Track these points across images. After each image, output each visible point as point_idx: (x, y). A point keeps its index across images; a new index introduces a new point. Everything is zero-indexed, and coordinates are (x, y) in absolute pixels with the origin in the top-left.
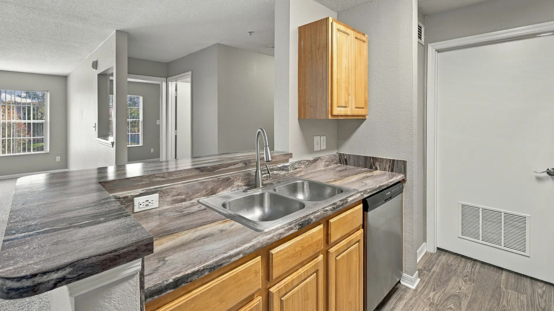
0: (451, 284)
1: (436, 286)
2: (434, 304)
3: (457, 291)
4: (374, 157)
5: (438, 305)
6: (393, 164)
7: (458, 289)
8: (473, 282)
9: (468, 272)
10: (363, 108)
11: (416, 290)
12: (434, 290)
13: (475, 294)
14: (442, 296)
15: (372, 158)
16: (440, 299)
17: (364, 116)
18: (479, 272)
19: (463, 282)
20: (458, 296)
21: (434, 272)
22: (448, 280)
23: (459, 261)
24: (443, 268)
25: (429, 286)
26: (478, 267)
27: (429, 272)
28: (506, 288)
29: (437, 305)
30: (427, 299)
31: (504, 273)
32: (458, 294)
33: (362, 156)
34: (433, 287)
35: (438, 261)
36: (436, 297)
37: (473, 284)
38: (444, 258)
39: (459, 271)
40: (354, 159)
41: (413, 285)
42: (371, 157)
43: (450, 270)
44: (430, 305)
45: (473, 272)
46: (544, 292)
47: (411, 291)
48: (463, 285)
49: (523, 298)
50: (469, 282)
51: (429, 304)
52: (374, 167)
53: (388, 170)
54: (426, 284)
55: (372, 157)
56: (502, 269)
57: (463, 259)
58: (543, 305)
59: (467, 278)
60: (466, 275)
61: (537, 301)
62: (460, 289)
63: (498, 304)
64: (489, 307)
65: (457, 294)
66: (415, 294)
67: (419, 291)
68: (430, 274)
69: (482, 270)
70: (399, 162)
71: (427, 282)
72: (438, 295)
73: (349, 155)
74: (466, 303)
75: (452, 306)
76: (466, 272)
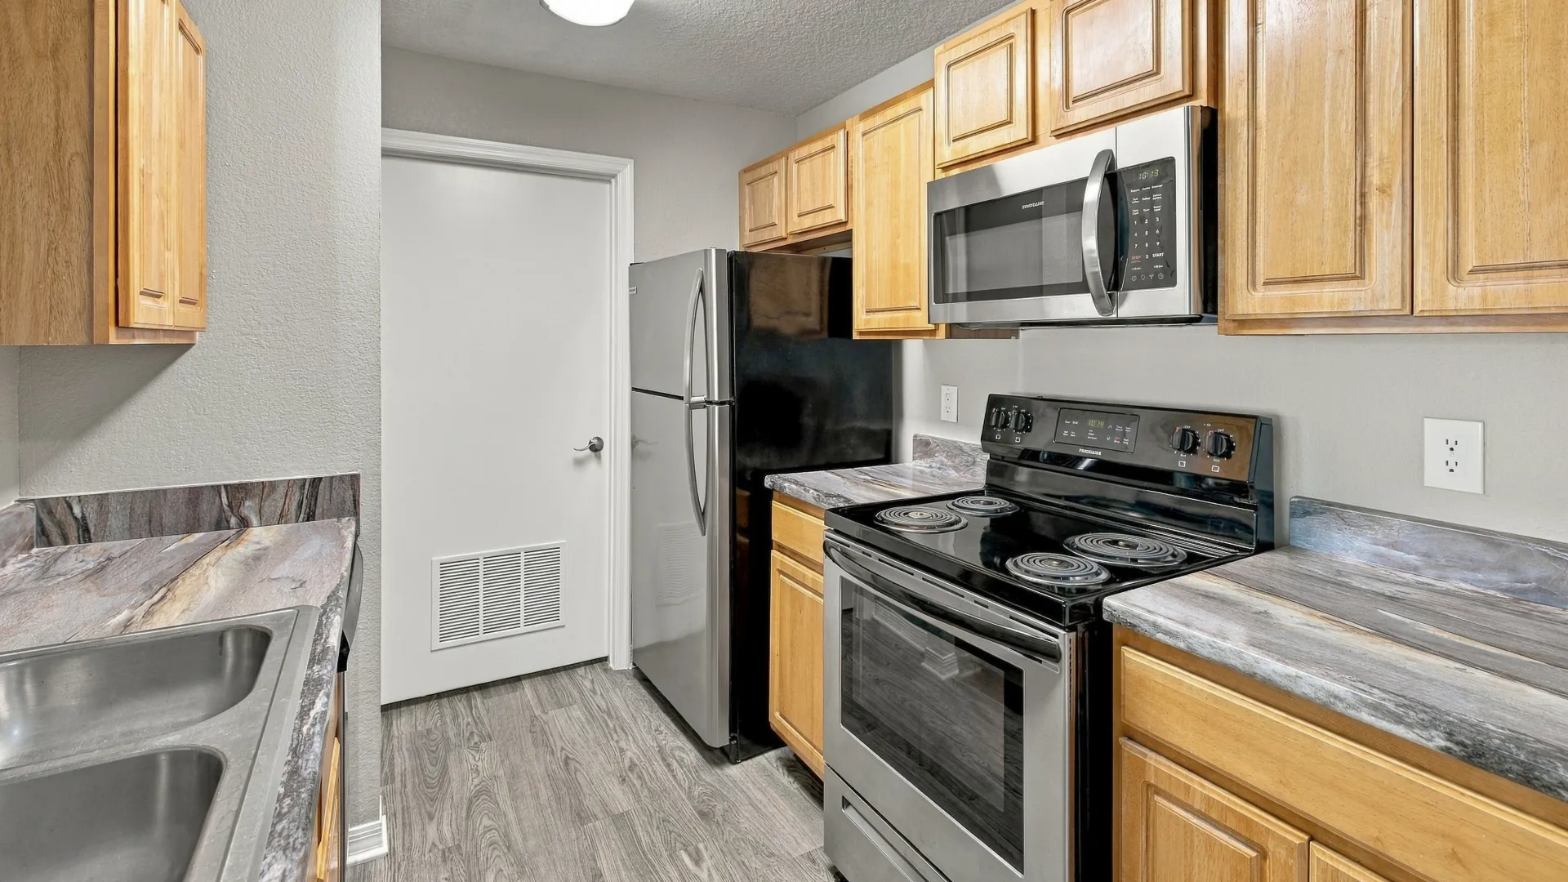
0: (454, 773)
1: (427, 805)
2: (449, 849)
3: (476, 781)
4: (230, 485)
5: (459, 845)
6: (314, 496)
7: (475, 775)
8: (491, 740)
9: (468, 724)
10: (194, 304)
11: (392, 852)
12: (431, 818)
13: (507, 763)
14: (454, 816)
15: (223, 490)
16: (454, 826)
17: (190, 333)
18: (488, 711)
19: (473, 752)
20: (483, 792)
21: (403, 775)
22: (445, 769)
23: (438, 711)
24: (416, 753)
25: (415, 817)
26: (479, 700)
27: (393, 781)
28: (544, 712)
29: (459, 847)
30: (430, 851)
31: (526, 683)
32: (480, 786)
33: (175, 489)
34: (423, 811)
35: (395, 742)
36: (446, 829)
37: (493, 743)
38: (403, 724)
39: (451, 734)
40: (132, 509)
41: (380, 844)
42: (219, 487)
43: (433, 743)
44: (444, 861)
45: (478, 718)
46: (592, 682)
47: (383, 865)
48: (477, 759)
49: (577, 712)
50: (483, 745)
51: (440, 859)
52: (233, 521)
53: (294, 517)
54: (403, 818)
55: (226, 486)
56: (518, 679)
57: (445, 701)
58: (603, 705)
59: (476, 739)
60: (468, 734)
61: (594, 705)
62: (477, 771)
63: (553, 753)
64: (543, 769)
65: (478, 788)
66: (394, 863)
67: (399, 850)
68: (398, 785)
69: (490, 702)
70: (335, 484)
71: (403, 808)
72: (445, 821)
73: (102, 499)
74: (504, 790)
75: (486, 822)
76: (465, 727)
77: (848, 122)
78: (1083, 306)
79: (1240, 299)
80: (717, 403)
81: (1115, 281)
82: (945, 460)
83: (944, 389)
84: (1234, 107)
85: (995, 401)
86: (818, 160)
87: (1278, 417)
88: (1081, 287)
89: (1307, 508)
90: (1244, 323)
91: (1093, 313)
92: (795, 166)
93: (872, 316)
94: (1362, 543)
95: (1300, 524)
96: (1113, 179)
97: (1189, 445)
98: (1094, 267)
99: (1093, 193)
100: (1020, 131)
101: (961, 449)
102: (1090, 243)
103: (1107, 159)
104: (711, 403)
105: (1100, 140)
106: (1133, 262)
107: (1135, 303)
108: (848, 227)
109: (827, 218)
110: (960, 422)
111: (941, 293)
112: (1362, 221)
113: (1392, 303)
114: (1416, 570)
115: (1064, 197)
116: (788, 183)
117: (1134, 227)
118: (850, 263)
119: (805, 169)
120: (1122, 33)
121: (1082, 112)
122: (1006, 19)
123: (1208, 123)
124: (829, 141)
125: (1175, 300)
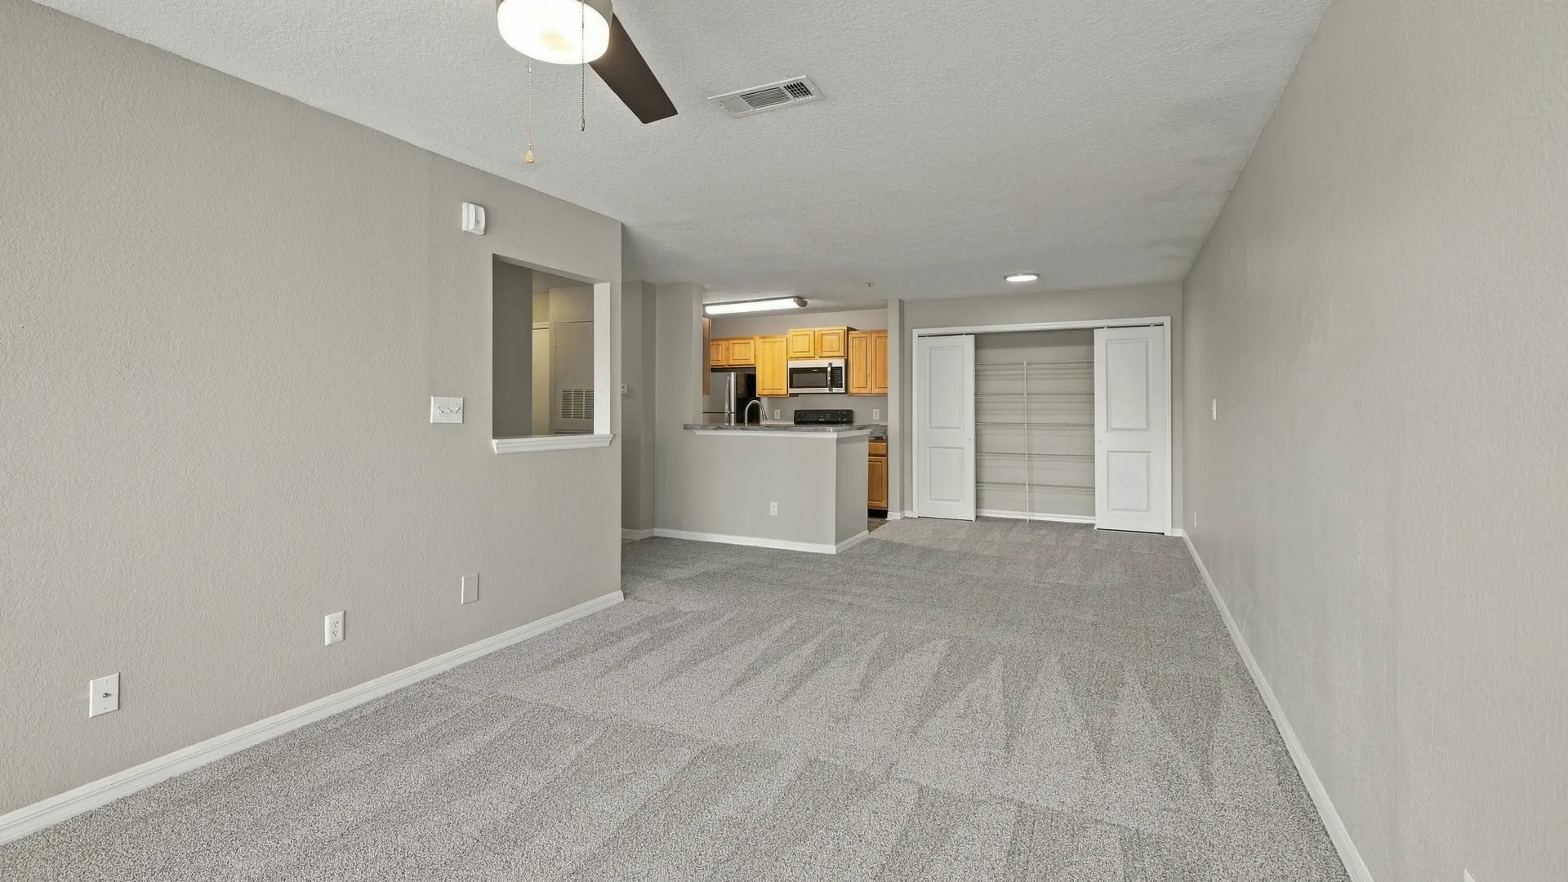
77: (755, 338)
78: (827, 390)
79: (852, 390)
80: (733, 413)
81: (832, 386)
83: (776, 411)
84: (850, 360)
85: (798, 410)
86: (744, 345)
87: (854, 411)
88: (826, 387)
89: (859, 424)
90: (852, 394)
91: (828, 392)
92: (732, 345)
93: (763, 390)
96: (832, 368)
98: (829, 383)
99: (829, 369)
100: (811, 355)
102: (829, 378)
103: (830, 364)
104: (731, 413)
105: (830, 361)
106: (835, 383)
107: (835, 390)
108: (754, 366)
109: (746, 362)
110: (782, 418)
111: (790, 386)
112: (867, 380)
113: (872, 392)
115: (823, 370)
116: (728, 349)
117: (835, 377)
118: (754, 376)
119: (737, 346)
120: (834, 342)
121: (825, 354)
122: (810, 331)
123: (847, 362)
124: (747, 341)
125: (842, 390)
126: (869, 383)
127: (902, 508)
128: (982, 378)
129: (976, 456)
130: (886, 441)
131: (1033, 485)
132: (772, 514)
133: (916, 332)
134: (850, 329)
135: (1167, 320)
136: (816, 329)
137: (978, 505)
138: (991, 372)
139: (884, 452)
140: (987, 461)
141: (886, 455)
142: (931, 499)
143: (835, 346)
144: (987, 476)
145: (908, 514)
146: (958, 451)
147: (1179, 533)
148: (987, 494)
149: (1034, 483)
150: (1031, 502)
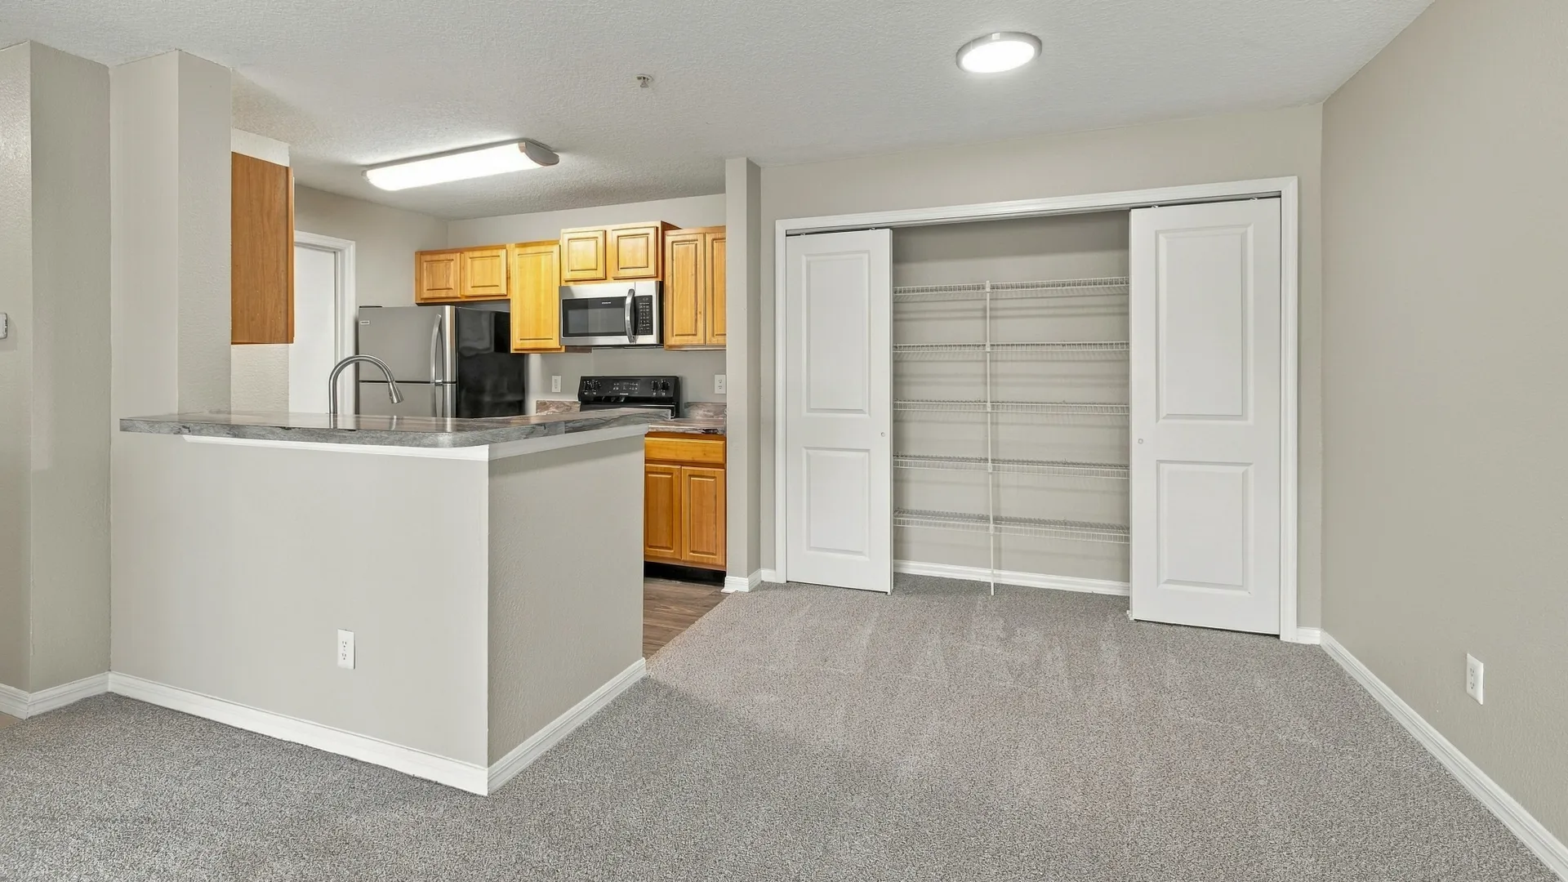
77: (507, 246)
78: (624, 340)
79: (671, 340)
80: (449, 383)
81: (636, 332)
82: (554, 410)
83: (554, 378)
84: (668, 282)
85: (584, 379)
86: (489, 260)
87: (682, 378)
88: (624, 334)
89: (689, 405)
90: (671, 347)
91: (628, 342)
92: (469, 260)
93: (522, 341)
94: (701, 412)
95: (686, 410)
96: (634, 299)
97: (656, 387)
98: (628, 326)
99: (629, 301)
100: (600, 275)
101: (564, 404)
102: (628, 318)
103: (632, 291)
104: (446, 383)
105: (630, 285)
106: (641, 327)
107: (642, 339)
108: (507, 298)
109: (493, 291)
110: (563, 392)
111: (566, 332)
112: (696, 320)
113: (702, 342)
114: (713, 417)
115: (618, 302)
116: (462, 268)
117: (641, 316)
118: (508, 315)
119: (477, 263)
120: (637, 250)
121: (623, 273)
122: (594, 230)
123: (661, 287)
124: (495, 253)
125: (652, 339)
126: (700, 325)
127: (755, 564)
128: (905, 316)
129: (895, 464)
130: (724, 438)
131: (1002, 519)
132: (341, 662)
133: (782, 226)
134: (667, 227)
135: (1289, 188)
136: (609, 228)
137: (899, 550)
138: (925, 306)
139: (721, 460)
140: (915, 472)
141: (723, 466)
142: (811, 548)
143: (641, 255)
144: (915, 499)
145: (766, 575)
146: (862, 454)
147: (1314, 636)
148: (916, 531)
149: (1003, 515)
150: (998, 550)
